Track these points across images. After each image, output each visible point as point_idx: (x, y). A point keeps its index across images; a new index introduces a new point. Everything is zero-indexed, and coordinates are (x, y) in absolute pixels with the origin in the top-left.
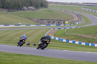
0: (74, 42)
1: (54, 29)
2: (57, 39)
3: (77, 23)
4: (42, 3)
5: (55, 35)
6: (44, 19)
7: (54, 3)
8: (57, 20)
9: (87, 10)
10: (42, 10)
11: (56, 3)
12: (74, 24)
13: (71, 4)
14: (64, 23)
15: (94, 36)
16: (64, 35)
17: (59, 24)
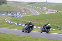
0: (22, 25)
1: (10, 17)
2: (12, 23)
3: (24, 14)
4: (3, 2)
5: (10, 21)
6: (4, 11)
7: (10, 1)
8: (12, 12)
9: (30, 6)
10: (3, 5)
11: (12, 2)
12: (22, 14)
13: (21, 2)
14: (16, 14)
15: (34, 21)
16: (16, 21)
17: (13, 14)
